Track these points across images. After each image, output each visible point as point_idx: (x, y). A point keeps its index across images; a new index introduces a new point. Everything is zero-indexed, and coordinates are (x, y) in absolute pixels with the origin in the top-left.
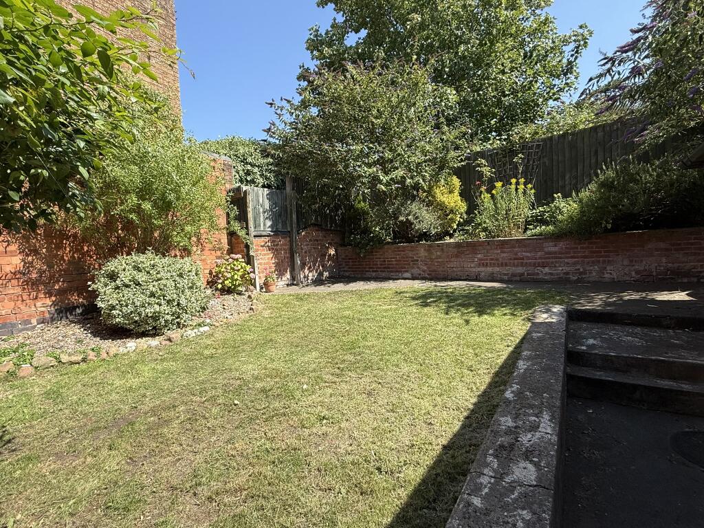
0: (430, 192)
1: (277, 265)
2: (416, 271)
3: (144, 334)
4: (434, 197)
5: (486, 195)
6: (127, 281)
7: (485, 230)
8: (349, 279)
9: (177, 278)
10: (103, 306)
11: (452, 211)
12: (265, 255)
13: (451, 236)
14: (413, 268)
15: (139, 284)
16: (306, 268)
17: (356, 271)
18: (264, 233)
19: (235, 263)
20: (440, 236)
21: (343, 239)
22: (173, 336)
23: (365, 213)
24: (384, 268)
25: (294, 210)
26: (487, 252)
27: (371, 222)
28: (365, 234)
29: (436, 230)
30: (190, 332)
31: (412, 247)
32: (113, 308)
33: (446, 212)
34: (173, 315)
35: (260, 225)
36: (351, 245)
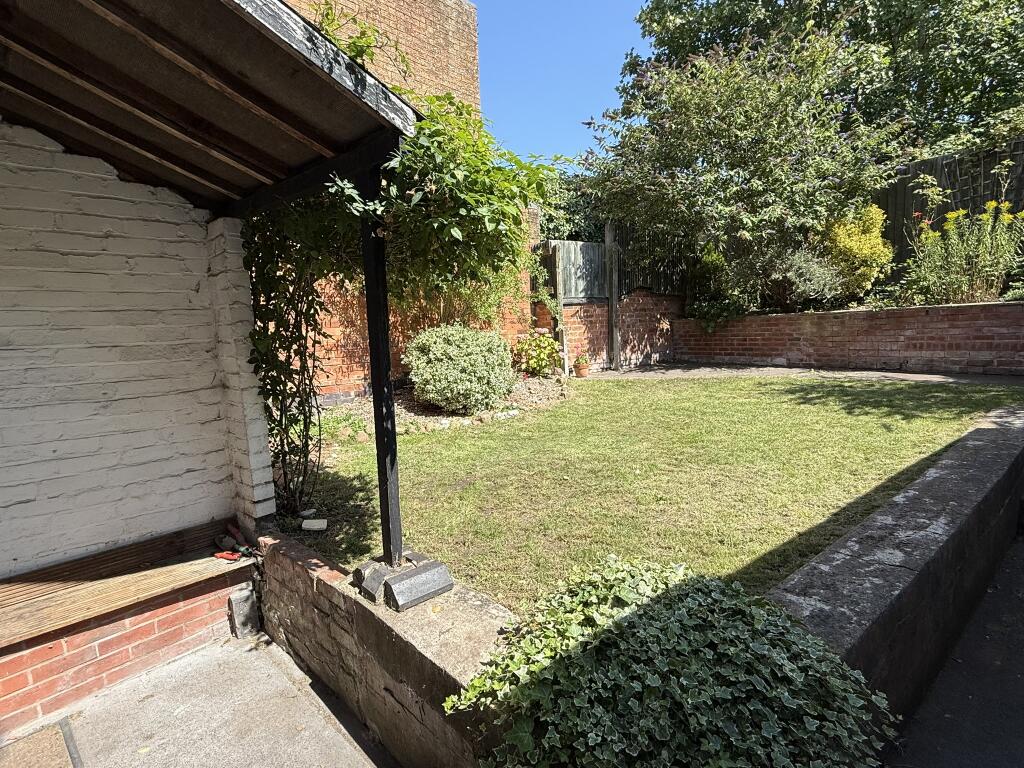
0: (826, 234)
1: (591, 342)
2: (794, 355)
3: (454, 413)
4: (833, 241)
5: (931, 233)
6: (439, 355)
7: (924, 291)
8: (689, 365)
9: (486, 354)
10: (417, 380)
11: (864, 263)
12: (576, 328)
13: (860, 301)
14: (790, 350)
15: (450, 358)
16: (629, 348)
17: (699, 353)
18: (576, 301)
19: (541, 338)
20: (840, 302)
21: (682, 308)
22: (485, 416)
23: (717, 269)
24: (743, 350)
25: (615, 268)
26: (923, 327)
27: (727, 282)
28: (716, 300)
29: (833, 293)
30: (500, 414)
31: (790, 319)
32: (427, 382)
33: (854, 263)
34: (482, 394)
35: (570, 291)
36: (694, 316)
